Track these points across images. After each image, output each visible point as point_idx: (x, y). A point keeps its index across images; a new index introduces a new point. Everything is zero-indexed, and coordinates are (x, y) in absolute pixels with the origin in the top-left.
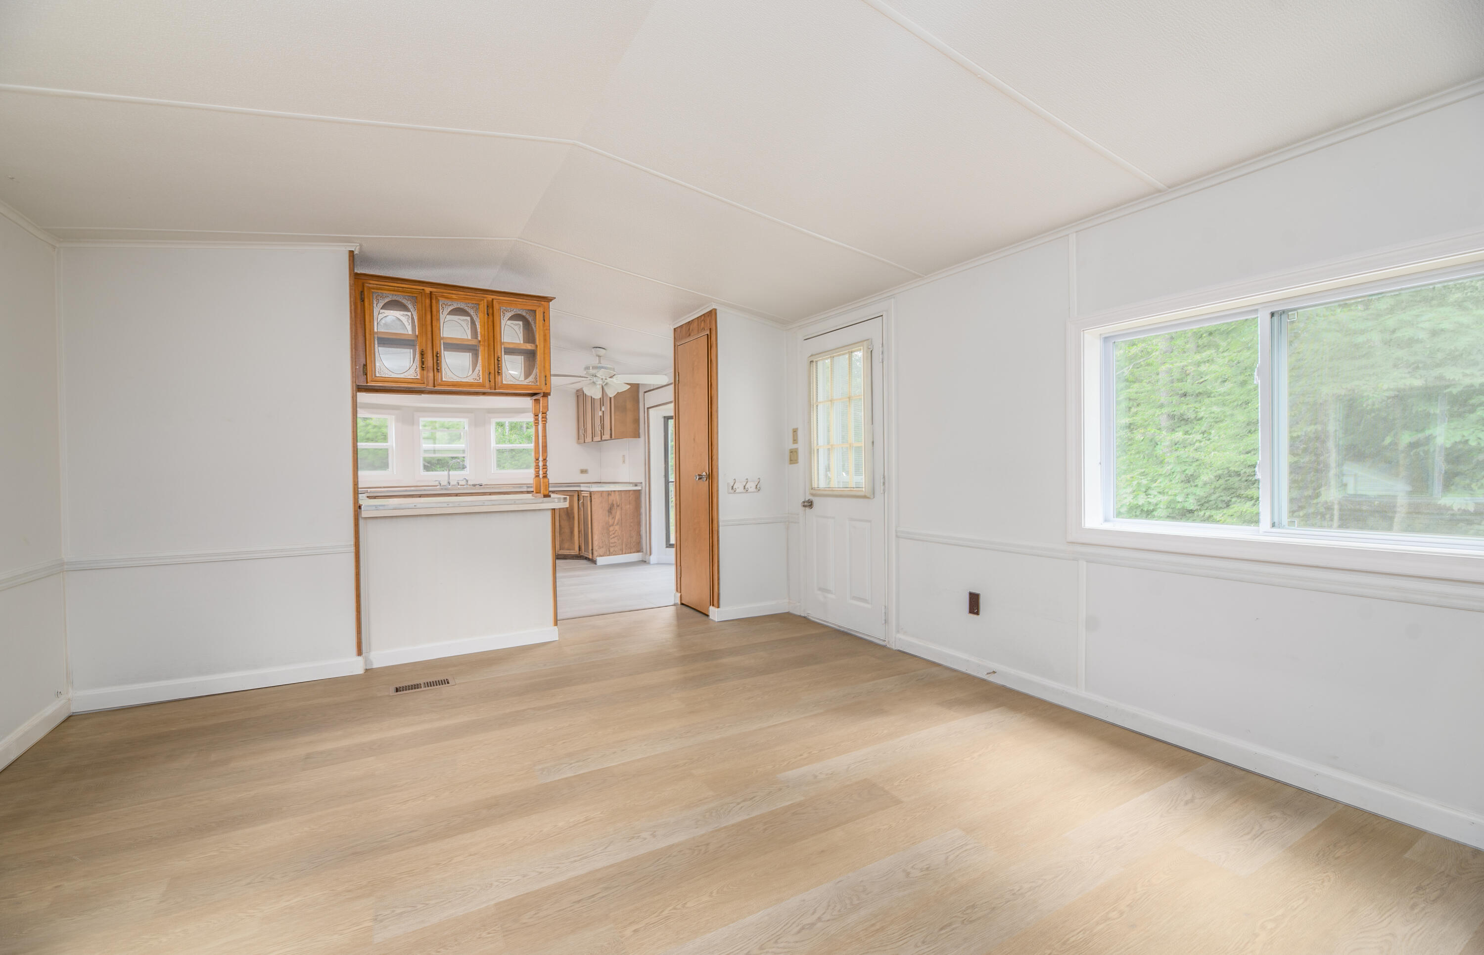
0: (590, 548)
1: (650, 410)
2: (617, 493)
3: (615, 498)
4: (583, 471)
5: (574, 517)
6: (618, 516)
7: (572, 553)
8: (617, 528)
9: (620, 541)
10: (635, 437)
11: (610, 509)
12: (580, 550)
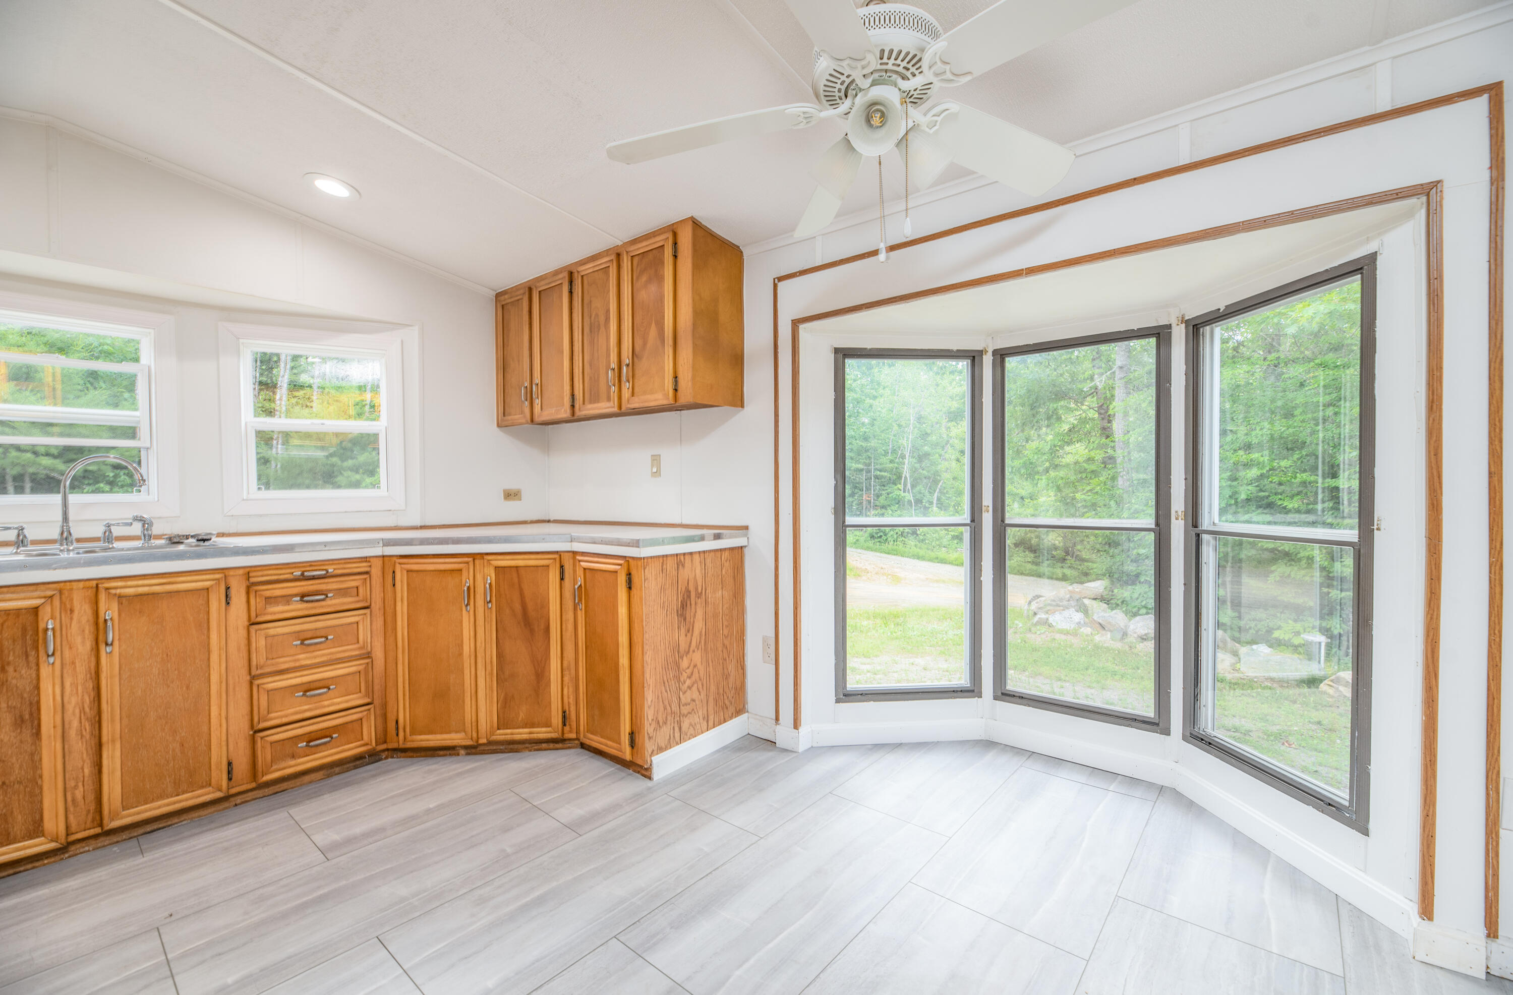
0: (625, 728)
1: (802, 327)
2: (696, 557)
3: (693, 572)
4: (511, 495)
5: (547, 629)
6: (699, 625)
7: (542, 733)
8: (697, 657)
9: (703, 693)
10: (733, 404)
11: (684, 606)
12: (564, 724)
